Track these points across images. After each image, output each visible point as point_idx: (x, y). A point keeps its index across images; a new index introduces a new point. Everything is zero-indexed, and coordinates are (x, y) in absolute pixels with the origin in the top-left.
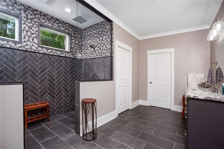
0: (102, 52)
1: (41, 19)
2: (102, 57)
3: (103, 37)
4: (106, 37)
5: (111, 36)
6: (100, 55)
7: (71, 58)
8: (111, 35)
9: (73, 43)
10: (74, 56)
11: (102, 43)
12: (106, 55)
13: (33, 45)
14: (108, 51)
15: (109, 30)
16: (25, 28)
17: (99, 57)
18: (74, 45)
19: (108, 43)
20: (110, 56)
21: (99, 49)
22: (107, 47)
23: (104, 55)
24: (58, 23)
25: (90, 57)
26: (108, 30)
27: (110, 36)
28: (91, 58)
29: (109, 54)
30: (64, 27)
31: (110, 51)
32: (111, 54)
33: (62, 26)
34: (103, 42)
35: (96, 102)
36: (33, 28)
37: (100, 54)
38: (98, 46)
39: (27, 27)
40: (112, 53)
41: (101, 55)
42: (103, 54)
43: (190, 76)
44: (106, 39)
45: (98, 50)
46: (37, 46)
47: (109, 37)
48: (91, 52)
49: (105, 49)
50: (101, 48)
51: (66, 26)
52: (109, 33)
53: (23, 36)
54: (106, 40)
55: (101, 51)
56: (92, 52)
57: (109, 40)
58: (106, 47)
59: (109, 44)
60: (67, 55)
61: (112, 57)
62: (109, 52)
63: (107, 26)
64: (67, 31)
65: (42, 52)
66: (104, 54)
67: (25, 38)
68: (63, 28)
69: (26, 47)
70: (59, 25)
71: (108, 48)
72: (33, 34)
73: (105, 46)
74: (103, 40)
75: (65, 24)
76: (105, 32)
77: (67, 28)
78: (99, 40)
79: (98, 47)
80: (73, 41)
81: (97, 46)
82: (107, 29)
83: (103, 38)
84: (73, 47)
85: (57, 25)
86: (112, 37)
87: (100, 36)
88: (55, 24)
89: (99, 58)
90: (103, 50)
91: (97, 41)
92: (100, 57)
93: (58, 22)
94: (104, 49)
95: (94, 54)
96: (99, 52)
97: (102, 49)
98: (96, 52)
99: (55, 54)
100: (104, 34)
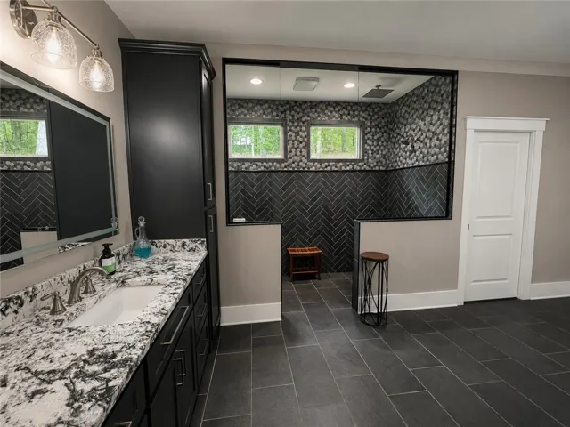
0: (428, 153)
1: (311, 114)
2: (428, 163)
3: (432, 116)
4: (439, 115)
5: (452, 111)
6: (425, 159)
7: (365, 171)
8: (452, 107)
9: (368, 141)
10: (370, 167)
11: (429, 130)
12: (437, 159)
13: (301, 161)
14: (443, 149)
15: (447, 97)
16: (291, 136)
17: (421, 163)
18: (371, 143)
19: (443, 130)
20: (447, 160)
21: (422, 145)
22: (440, 141)
23: (432, 159)
24: (339, 111)
25: (404, 164)
26: (445, 97)
27: (450, 110)
28: (406, 166)
29: (445, 155)
30: (349, 114)
31: (447, 149)
32: (449, 157)
33: (346, 112)
34: (433, 129)
35: (387, 259)
36: (301, 133)
37: (423, 157)
38: (422, 138)
39: (294, 135)
40: (451, 153)
41: (428, 160)
42: (430, 158)
44: (439, 119)
45: (420, 147)
46: (306, 161)
47: (447, 114)
49: (435, 145)
50: (426, 144)
51: (354, 111)
52: (447, 106)
53: (289, 150)
54: (439, 122)
55: (426, 152)
56: (408, 154)
57: (446, 122)
58: (438, 139)
59: (446, 131)
60: (355, 167)
61: (450, 163)
62: (445, 151)
64: (356, 119)
65: (314, 168)
66: (432, 156)
67: (291, 152)
68: (349, 117)
69: (293, 165)
70: (341, 112)
71: (443, 142)
72: (301, 143)
73: (436, 137)
75: (351, 107)
76: (437, 102)
77: (356, 113)
78: (425, 124)
79: (422, 142)
80: (370, 136)
81: (418, 139)
82: (442, 96)
83: (432, 120)
84: (368, 148)
85: (337, 115)
87: (427, 114)
88: (334, 113)
89: (422, 166)
90: (430, 147)
91: (418, 129)
92: (423, 164)
93: (339, 107)
94: (433, 145)
95: (411, 156)
96: (421, 152)
97: (428, 145)
98: (417, 153)
99: (334, 168)
100: (434, 109)
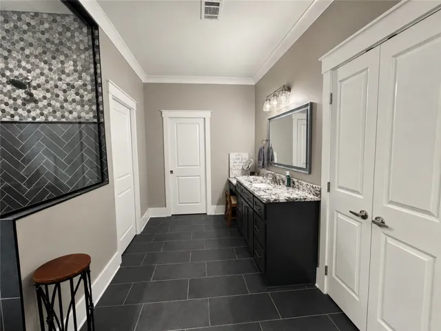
0: (62, 107)
2: (64, 120)
3: (62, 63)
4: (75, 65)
5: (95, 69)
6: (58, 114)
8: (95, 64)
11: (60, 79)
12: (79, 117)
14: (87, 107)
15: (86, 49)
17: (51, 119)
19: (85, 85)
20: (95, 120)
21: (49, 95)
22: (82, 96)
23: (72, 117)
25: (12, 116)
26: (82, 47)
27: (92, 66)
28: (17, 119)
29: (92, 114)
31: (94, 107)
32: (97, 117)
34: (67, 79)
37: (54, 112)
38: (48, 86)
40: (99, 113)
41: (63, 116)
42: (66, 114)
43: (233, 156)
44: (75, 70)
45: (44, 97)
47: (88, 69)
48: (15, 99)
49: (74, 100)
50: (57, 95)
54: (76, 74)
55: (58, 105)
56: (19, 102)
57: (87, 78)
58: (77, 94)
59: (89, 87)
61: (99, 124)
62: (91, 110)
63: (76, 34)
66: (71, 112)
71: (86, 99)
73: (73, 91)
74: (63, 72)
76: (70, 49)
78: (50, 70)
79: (48, 91)
81: (39, 85)
82: (77, 44)
83: (63, 67)
86: (98, 71)
87: (54, 58)
89: (54, 122)
90: (66, 100)
91: (38, 71)
92: (55, 120)
94: (70, 99)
95: (28, 107)
96: (49, 105)
97: (61, 97)
98: (40, 104)
100: (66, 55)
